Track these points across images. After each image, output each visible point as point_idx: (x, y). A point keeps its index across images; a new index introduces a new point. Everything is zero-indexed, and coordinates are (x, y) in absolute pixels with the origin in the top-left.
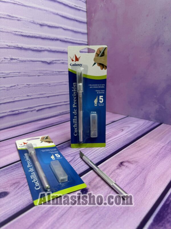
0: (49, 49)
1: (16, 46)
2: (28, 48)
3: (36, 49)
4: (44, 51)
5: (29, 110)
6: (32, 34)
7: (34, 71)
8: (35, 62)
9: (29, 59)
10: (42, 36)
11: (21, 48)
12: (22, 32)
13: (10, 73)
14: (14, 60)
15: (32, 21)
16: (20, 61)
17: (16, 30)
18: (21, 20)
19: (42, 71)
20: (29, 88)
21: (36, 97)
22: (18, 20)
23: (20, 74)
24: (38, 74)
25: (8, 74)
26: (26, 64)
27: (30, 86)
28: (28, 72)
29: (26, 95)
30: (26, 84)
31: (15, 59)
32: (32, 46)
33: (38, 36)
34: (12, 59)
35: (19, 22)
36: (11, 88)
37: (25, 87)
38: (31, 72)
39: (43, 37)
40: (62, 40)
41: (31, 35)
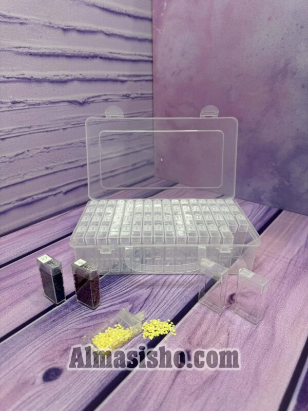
0: (81, 77)
1: (20, 77)
2: (43, 78)
3: (57, 78)
4: (72, 80)
5: (50, 194)
6: (49, 49)
7: (56, 121)
8: (57, 105)
9: (45, 99)
10: (68, 52)
11: (29, 80)
12: (29, 48)
13: (13, 129)
14: (18, 105)
15: (48, 24)
16: (29, 105)
17: (18, 44)
18: (26, 24)
19: (69, 119)
20: (48, 154)
21: (61, 169)
22: (21, 23)
23: (32, 129)
24: (63, 126)
25: (9, 133)
26: (41, 109)
27: (50, 149)
28: (46, 125)
29: (43, 168)
30: (42, 147)
31: (19, 102)
32: (49, 74)
33: (60, 52)
34: (14, 103)
35: (24, 27)
36: (17, 157)
37: (41, 152)
38: (51, 125)
39: (69, 54)
40: (104, 56)
41: (47, 51)
